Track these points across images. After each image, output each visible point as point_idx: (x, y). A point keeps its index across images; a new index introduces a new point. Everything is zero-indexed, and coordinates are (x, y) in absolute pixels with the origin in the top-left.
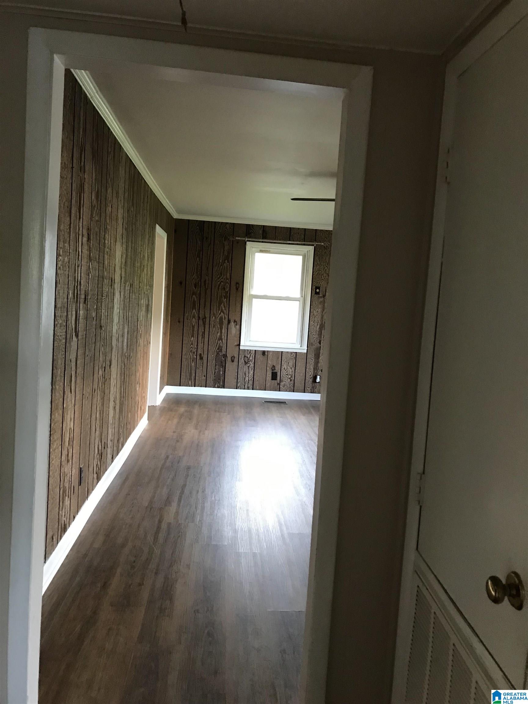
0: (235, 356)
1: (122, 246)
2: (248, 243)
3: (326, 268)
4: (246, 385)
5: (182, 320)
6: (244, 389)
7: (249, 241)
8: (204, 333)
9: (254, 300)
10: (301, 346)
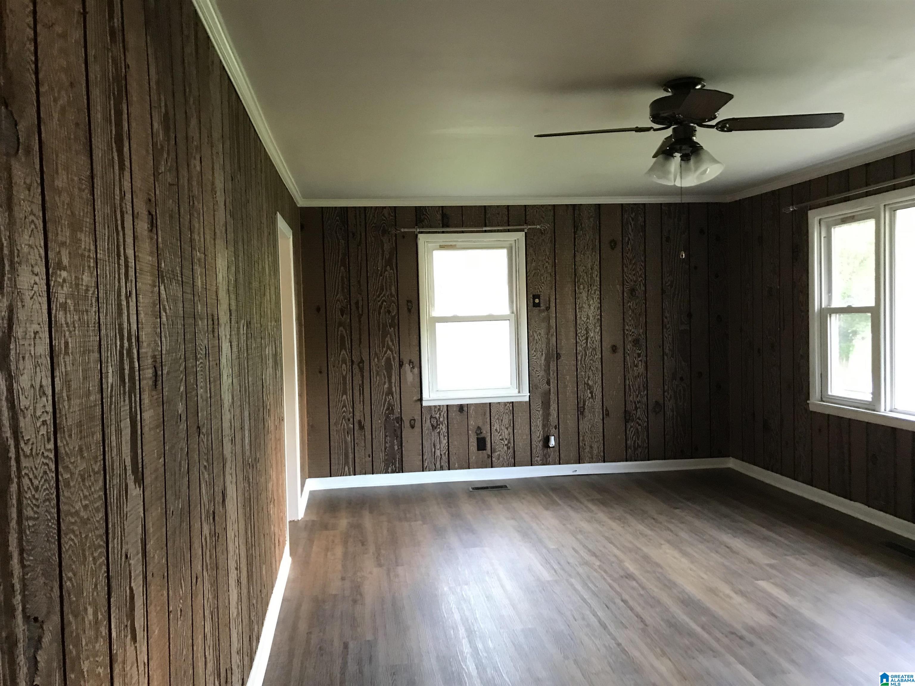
0: (415, 418)
1: (227, 248)
2: (420, 236)
3: (547, 264)
4: (438, 463)
5: (324, 369)
6: (435, 470)
7: (422, 233)
8: (362, 386)
9: (438, 325)
10: (519, 392)
